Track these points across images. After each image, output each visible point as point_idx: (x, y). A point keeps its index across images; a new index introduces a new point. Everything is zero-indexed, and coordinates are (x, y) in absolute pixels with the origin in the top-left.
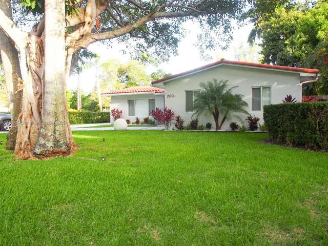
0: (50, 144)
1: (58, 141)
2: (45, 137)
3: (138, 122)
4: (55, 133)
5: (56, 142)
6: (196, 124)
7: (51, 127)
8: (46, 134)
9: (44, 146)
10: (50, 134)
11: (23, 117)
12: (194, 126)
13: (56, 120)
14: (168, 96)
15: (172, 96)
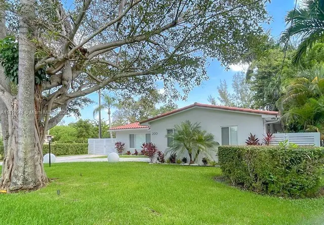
0: (20, 183)
1: (27, 180)
2: (16, 176)
3: (136, 153)
4: (24, 174)
5: (25, 180)
6: (174, 158)
7: (21, 169)
8: (18, 175)
9: (15, 184)
10: (20, 175)
11: (6, 160)
12: (172, 159)
13: (25, 164)
14: (153, 134)
15: (156, 134)
